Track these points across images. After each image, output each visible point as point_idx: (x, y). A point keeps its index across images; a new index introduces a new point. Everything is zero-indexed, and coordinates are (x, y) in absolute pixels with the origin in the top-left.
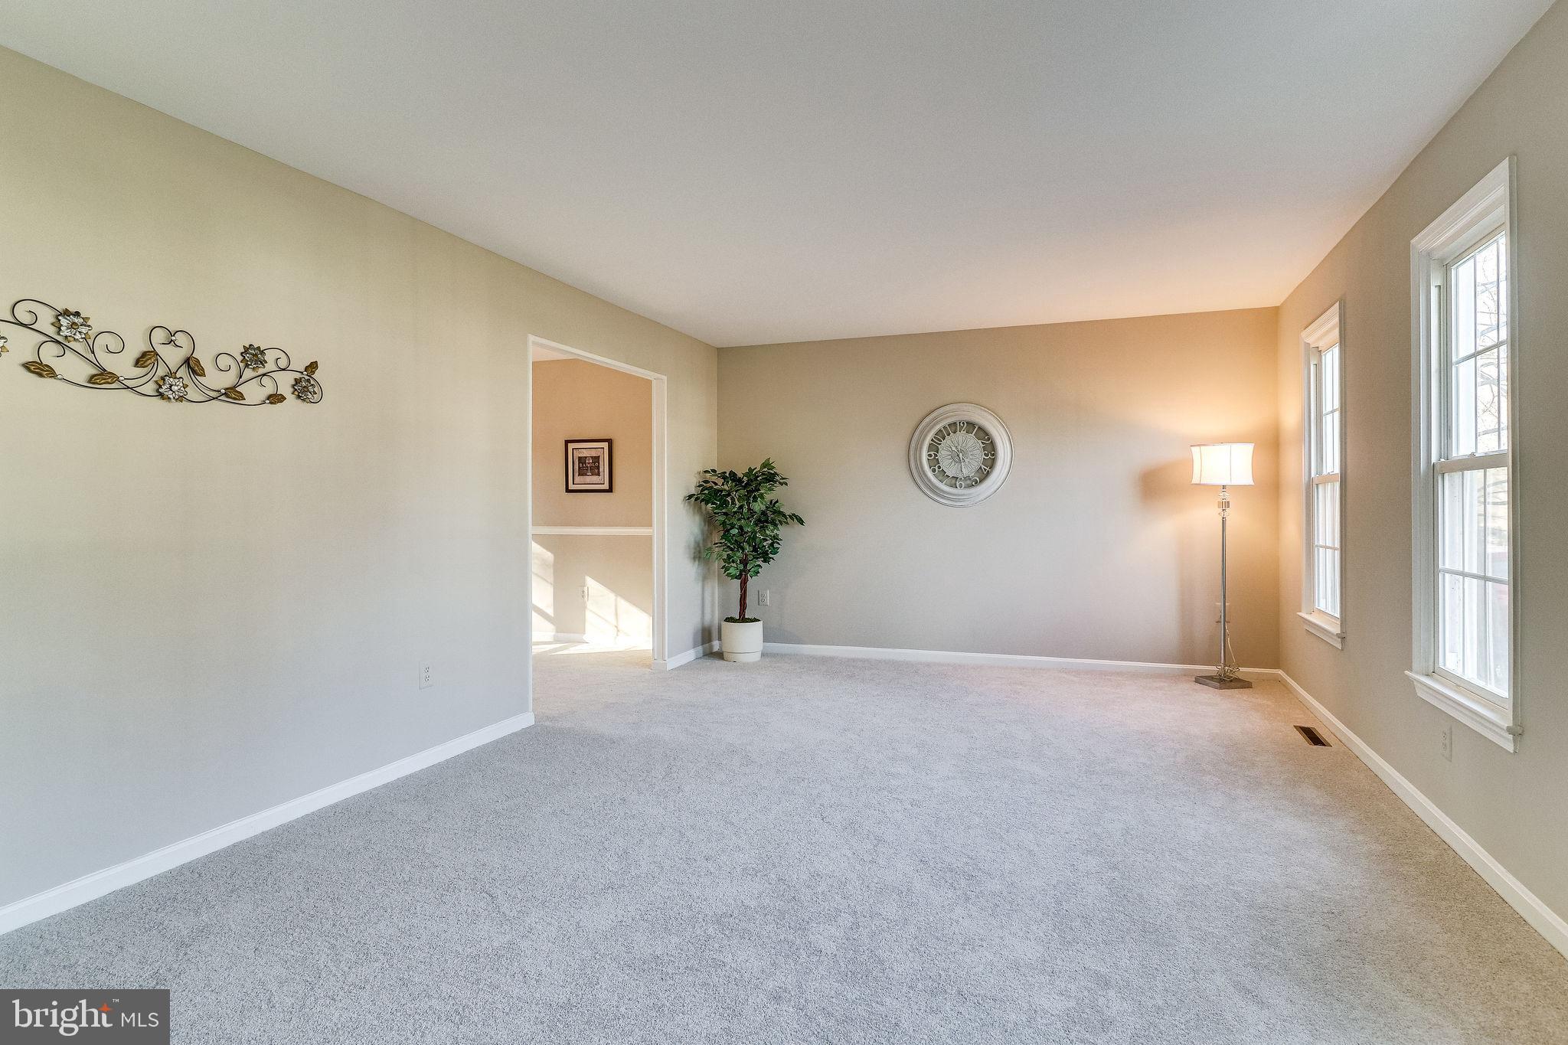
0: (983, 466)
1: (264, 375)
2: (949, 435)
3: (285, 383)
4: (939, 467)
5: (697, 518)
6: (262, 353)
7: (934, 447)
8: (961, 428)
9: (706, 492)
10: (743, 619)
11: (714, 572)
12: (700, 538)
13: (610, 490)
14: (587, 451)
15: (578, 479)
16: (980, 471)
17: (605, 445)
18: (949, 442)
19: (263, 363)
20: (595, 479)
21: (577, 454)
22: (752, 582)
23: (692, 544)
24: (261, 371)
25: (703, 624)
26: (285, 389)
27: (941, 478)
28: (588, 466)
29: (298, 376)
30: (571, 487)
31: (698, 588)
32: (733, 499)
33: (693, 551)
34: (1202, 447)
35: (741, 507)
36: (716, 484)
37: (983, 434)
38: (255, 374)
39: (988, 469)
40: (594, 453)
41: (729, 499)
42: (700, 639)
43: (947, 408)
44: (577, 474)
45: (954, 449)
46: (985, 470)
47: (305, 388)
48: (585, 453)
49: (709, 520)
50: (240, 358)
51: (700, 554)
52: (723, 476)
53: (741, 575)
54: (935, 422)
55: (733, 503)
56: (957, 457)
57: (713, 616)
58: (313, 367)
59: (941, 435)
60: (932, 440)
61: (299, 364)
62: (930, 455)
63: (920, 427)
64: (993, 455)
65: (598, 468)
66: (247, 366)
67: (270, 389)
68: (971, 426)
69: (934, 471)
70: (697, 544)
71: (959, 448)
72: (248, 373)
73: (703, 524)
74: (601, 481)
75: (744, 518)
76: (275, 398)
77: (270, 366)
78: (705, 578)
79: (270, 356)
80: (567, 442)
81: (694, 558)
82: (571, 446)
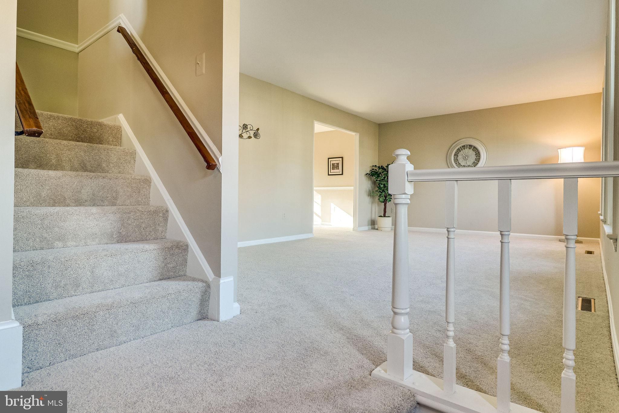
0: (475, 161)
1: (247, 131)
2: (462, 150)
3: (252, 133)
4: (458, 162)
5: (370, 182)
6: (247, 126)
7: (456, 155)
8: (467, 147)
9: (373, 173)
10: (385, 216)
11: (376, 201)
12: (371, 189)
13: (342, 174)
14: (335, 161)
15: (332, 171)
16: (474, 163)
17: (341, 159)
18: (462, 153)
19: (247, 128)
20: (337, 171)
21: (332, 162)
22: (388, 204)
23: (368, 190)
24: (247, 130)
25: (371, 219)
26: (252, 135)
27: (459, 166)
28: (335, 166)
29: (255, 132)
30: (330, 173)
31: (370, 205)
32: (382, 175)
33: (368, 193)
34: (561, 149)
35: (385, 177)
36: (376, 170)
37: (475, 149)
38: (246, 131)
39: (477, 162)
40: (337, 162)
41: (381, 175)
42: (370, 223)
43: (462, 140)
44: (331, 169)
45: (464, 155)
46: (476, 162)
47: (256, 135)
48: (334, 162)
49: (374, 183)
50: (242, 127)
51: (371, 194)
52: (379, 167)
53: (384, 201)
54: (457, 146)
55: (382, 176)
56: (465, 158)
57: (375, 216)
58: (258, 129)
59: (459, 150)
60: (456, 152)
61: (255, 129)
62: (455, 158)
63: (451, 148)
64: (479, 157)
65: (338, 167)
66: (244, 129)
67: (249, 135)
68: (471, 146)
69: (456, 163)
70: (370, 191)
71: (466, 155)
72: (244, 131)
73: (372, 184)
74: (339, 171)
75: (385, 181)
76: (250, 137)
77: (249, 129)
78: (373, 203)
79: (249, 127)
80: (329, 159)
81: (368, 196)
82: (330, 160)
